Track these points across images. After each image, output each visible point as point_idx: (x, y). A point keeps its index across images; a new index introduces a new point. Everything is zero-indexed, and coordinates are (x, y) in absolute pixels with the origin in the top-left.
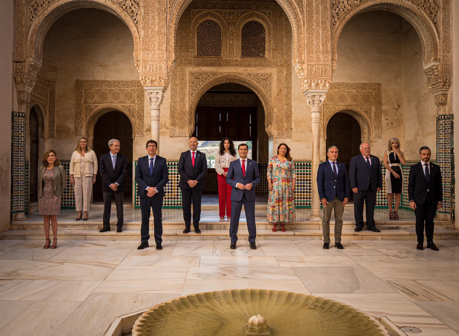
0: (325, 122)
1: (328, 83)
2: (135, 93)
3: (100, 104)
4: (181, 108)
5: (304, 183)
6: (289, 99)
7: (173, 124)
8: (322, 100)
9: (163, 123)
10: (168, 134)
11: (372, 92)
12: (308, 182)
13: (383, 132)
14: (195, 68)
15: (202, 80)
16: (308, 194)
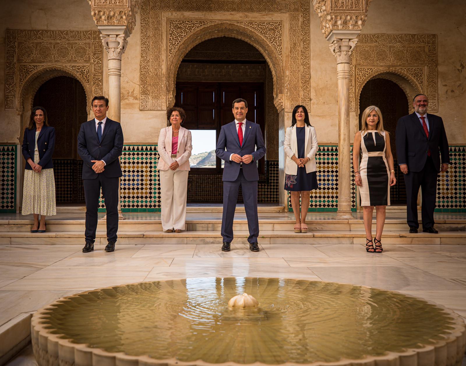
0: (357, 90)
1: (361, 19)
2: (90, 48)
3: (41, 63)
4: (156, 70)
5: (328, 176)
6: (306, 57)
7: (144, 92)
8: (353, 44)
9: (131, 91)
10: (137, 106)
11: (424, 47)
12: (335, 174)
13: (440, 104)
14: (174, 13)
15: (185, 31)
16: (335, 191)
